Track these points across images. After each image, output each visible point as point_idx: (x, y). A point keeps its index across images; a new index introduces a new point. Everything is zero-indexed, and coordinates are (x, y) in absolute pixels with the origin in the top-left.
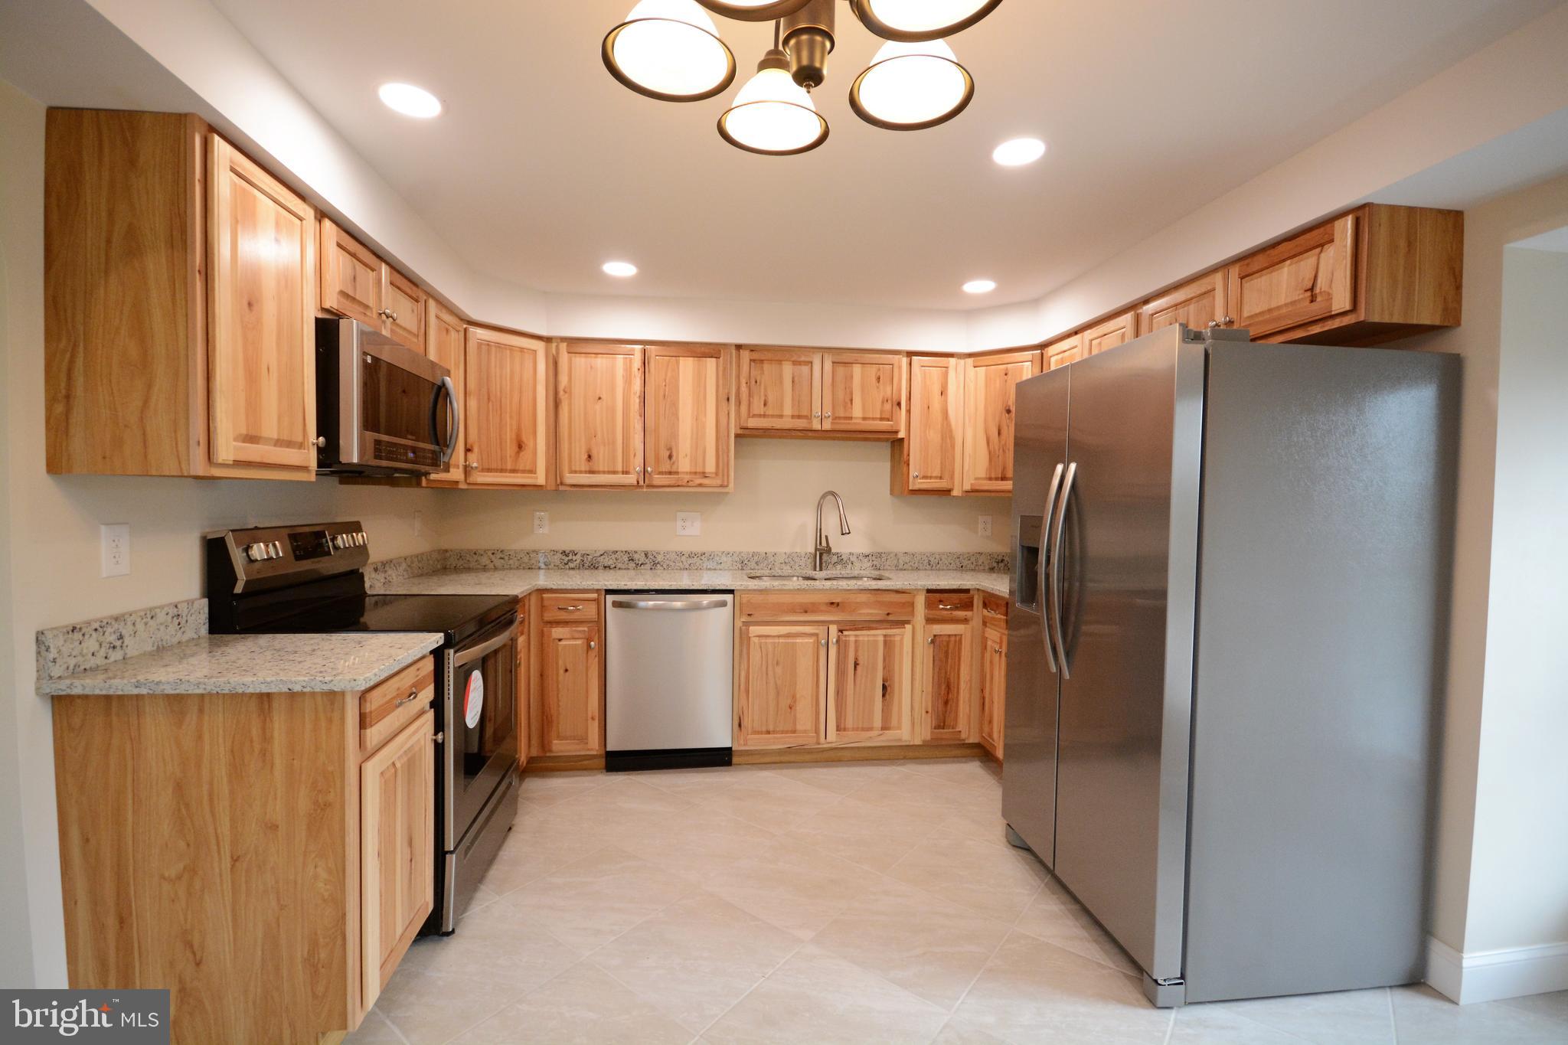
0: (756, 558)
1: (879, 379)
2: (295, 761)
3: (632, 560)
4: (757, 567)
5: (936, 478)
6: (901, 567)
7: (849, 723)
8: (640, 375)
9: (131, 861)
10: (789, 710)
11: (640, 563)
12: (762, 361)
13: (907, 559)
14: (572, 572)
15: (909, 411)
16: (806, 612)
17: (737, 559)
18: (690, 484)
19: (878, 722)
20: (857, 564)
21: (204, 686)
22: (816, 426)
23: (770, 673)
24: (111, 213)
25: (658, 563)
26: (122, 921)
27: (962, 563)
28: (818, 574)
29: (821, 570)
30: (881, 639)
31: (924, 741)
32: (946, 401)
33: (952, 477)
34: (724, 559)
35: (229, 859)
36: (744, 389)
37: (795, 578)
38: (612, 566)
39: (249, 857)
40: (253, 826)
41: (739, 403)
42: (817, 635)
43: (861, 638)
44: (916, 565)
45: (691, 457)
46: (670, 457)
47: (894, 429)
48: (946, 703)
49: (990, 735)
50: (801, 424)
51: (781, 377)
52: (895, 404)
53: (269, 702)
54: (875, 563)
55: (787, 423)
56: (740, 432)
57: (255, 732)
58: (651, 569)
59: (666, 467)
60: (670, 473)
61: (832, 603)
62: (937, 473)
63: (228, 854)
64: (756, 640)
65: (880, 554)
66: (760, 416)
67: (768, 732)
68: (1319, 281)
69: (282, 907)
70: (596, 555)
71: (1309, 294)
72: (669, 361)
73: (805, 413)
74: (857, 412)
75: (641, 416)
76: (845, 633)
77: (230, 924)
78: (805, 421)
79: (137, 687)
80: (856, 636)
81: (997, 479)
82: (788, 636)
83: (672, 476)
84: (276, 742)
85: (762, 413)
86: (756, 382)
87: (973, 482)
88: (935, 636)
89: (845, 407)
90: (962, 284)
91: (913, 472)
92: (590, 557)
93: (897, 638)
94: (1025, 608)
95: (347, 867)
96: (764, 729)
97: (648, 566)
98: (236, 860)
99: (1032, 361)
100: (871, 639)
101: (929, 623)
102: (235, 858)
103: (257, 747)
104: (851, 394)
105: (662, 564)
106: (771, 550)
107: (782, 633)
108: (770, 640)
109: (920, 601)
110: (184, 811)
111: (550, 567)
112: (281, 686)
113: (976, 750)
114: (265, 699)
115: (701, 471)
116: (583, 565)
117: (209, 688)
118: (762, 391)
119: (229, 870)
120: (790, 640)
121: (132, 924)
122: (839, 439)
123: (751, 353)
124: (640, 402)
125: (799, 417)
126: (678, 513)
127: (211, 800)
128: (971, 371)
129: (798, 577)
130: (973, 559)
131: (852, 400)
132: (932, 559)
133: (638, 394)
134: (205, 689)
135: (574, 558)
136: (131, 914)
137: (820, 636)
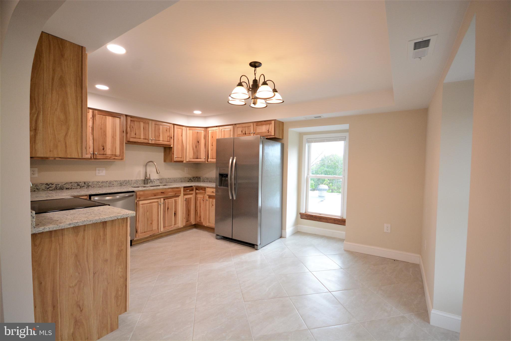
0: (125, 182)
1: (166, 130)
2: (113, 240)
3: (79, 185)
4: (126, 185)
5: (180, 158)
6: (167, 182)
7: (166, 225)
8: (91, 120)
9: (58, 285)
10: (151, 224)
11: (82, 186)
12: (134, 121)
13: (169, 180)
14: (51, 192)
15: (174, 140)
16: (155, 195)
17: (119, 183)
18: (111, 158)
19: (173, 223)
20: (156, 182)
21: (92, 221)
22: (150, 142)
23: (146, 215)
24: (54, 70)
25: (90, 186)
26: (54, 307)
27: (182, 180)
28: (146, 185)
29: (147, 184)
30: (174, 201)
31: (184, 226)
32: (182, 138)
33: (184, 158)
34: (114, 183)
35: (92, 274)
36: (128, 129)
37: (140, 187)
38: (70, 188)
39: (99, 271)
40: (100, 261)
41: (127, 133)
42: (158, 202)
43: (169, 201)
44: (171, 181)
45: (111, 150)
46: (103, 149)
47: (170, 144)
48: (188, 215)
49: (200, 220)
50: (146, 141)
51: (140, 127)
52: (171, 138)
53: (106, 224)
54: (160, 181)
55: (142, 141)
56: (127, 142)
57: (102, 233)
58: (87, 188)
59: (102, 152)
60: (103, 154)
61: (162, 192)
62: (180, 157)
63: (92, 272)
64: (141, 205)
65: (162, 179)
66: (133, 138)
67: (145, 232)
68: (269, 130)
69: (108, 283)
70: (62, 184)
71: (268, 131)
72: (103, 117)
73: (147, 138)
74: (161, 139)
75: (92, 134)
76: (165, 200)
77: (92, 294)
78: (147, 140)
79: (69, 225)
80: (168, 201)
81: (195, 158)
82: (150, 203)
83: (104, 156)
84: (108, 235)
85: (134, 137)
86: (132, 127)
87: (189, 159)
88: (186, 199)
89: (158, 137)
90: (194, 111)
91: (175, 156)
92: (59, 186)
93: (177, 200)
94: (220, 187)
95: (127, 266)
96: (144, 231)
97: (86, 187)
98: (95, 274)
99: (204, 131)
100: (171, 201)
101: (185, 195)
102: (94, 273)
103: (102, 238)
104: (160, 134)
105: (91, 186)
106: (130, 179)
107: (149, 202)
108: (145, 205)
109: (182, 190)
110: (78, 263)
111: (40, 190)
112: (115, 218)
113: (194, 226)
114: (104, 223)
115: (115, 154)
116: (56, 189)
117: (94, 222)
118: (134, 130)
119: (92, 278)
120: (151, 204)
121: (58, 307)
122: (156, 146)
123: (131, 118)
124: (92, 130)
125: (145, 139)
126: (97, 168)
127: (87, 257)
128: (188, 131)
129: (141, 187)
130: (184, 179)
131: (160, 135)
132: (175, 180)
133: (91, 127)
134: (93, 222)
135: (52, 186)
136: (58, 303)
137: (159, 202)
